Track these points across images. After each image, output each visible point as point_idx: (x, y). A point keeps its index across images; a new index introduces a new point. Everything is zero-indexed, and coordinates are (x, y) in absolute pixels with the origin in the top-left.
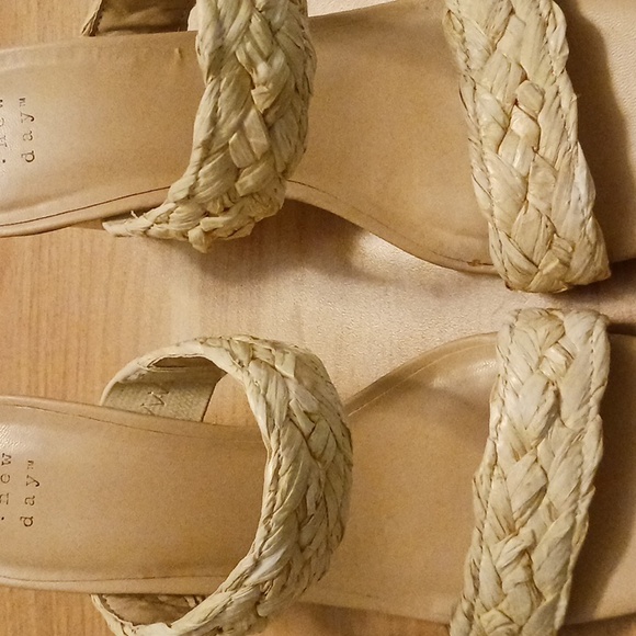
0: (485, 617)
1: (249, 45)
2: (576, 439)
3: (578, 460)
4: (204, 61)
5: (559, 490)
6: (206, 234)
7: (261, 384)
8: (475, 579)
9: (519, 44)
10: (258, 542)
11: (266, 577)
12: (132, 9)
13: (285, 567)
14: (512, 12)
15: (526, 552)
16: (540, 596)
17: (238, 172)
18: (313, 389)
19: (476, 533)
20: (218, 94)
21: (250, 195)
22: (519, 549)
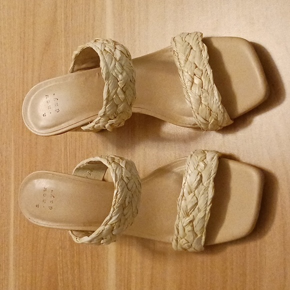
0: (181, 241)
1: (116, 70)
2: (206, 189)
3: (207, 195)
4: (104, 76)
5: (201, 203)
6: (111, 125)
7: (115, 169)
8: (178, 229)
9: (194, 58)
10: (111, 212)
11: (114, 222)
12: (83, 64)
13: (119, 220)
14: (192, 48)
15: (191, 221)
16: (196, 235)
17: (117, 106)
18: (130, 171)
19: (178, 215)
20: (109, 85)
21: (122, 113)
22: (189, 221)
